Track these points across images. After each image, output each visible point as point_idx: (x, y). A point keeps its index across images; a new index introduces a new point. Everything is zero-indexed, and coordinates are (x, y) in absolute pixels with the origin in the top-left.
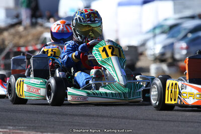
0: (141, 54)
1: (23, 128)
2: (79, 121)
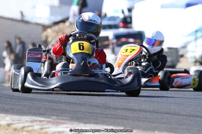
0: (182, 56)
1: (66, 118)
2: (122, 114)
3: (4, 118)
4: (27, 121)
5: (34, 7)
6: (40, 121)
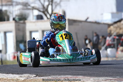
3: (89, 79)
4: (103, 80)
5: (102, 14)
6: (110, 80)
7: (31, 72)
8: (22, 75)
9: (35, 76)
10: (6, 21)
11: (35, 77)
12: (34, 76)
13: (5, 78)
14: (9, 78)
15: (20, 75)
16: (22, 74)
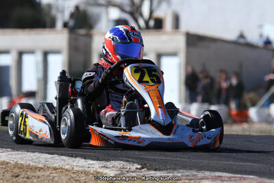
7: (128, 157)
8: (108, 163)
9: (139, 167)
10: (49, 27)
11: (140, 169)
12: (137, 168)
13: (67, 167)
14: (76, 169)
15: (104, 163)
16: (107, 160)
